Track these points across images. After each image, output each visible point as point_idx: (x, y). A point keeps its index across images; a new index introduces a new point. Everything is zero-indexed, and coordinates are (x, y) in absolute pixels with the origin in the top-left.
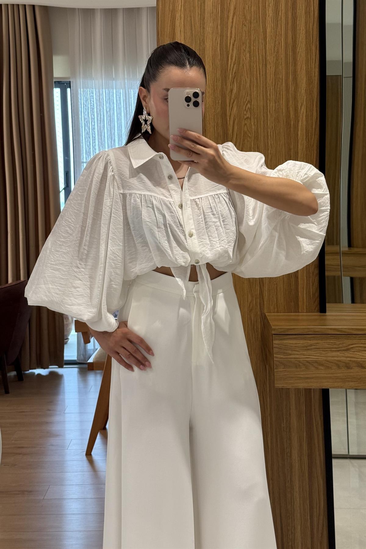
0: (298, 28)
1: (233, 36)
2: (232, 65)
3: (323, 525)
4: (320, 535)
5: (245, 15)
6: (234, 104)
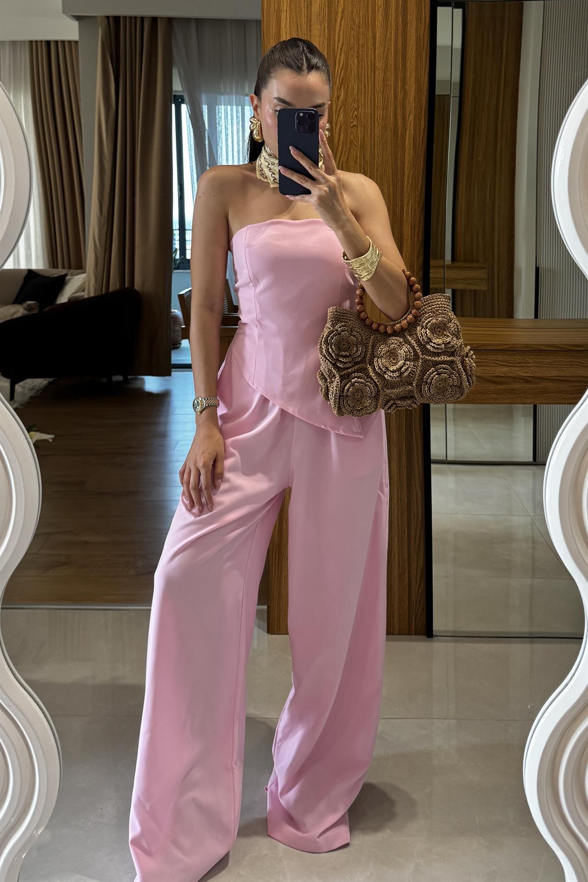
0: (408, 34)
1: (341, 41)
4: (417, 547)
5: (353, 19)
6: (341, 111)
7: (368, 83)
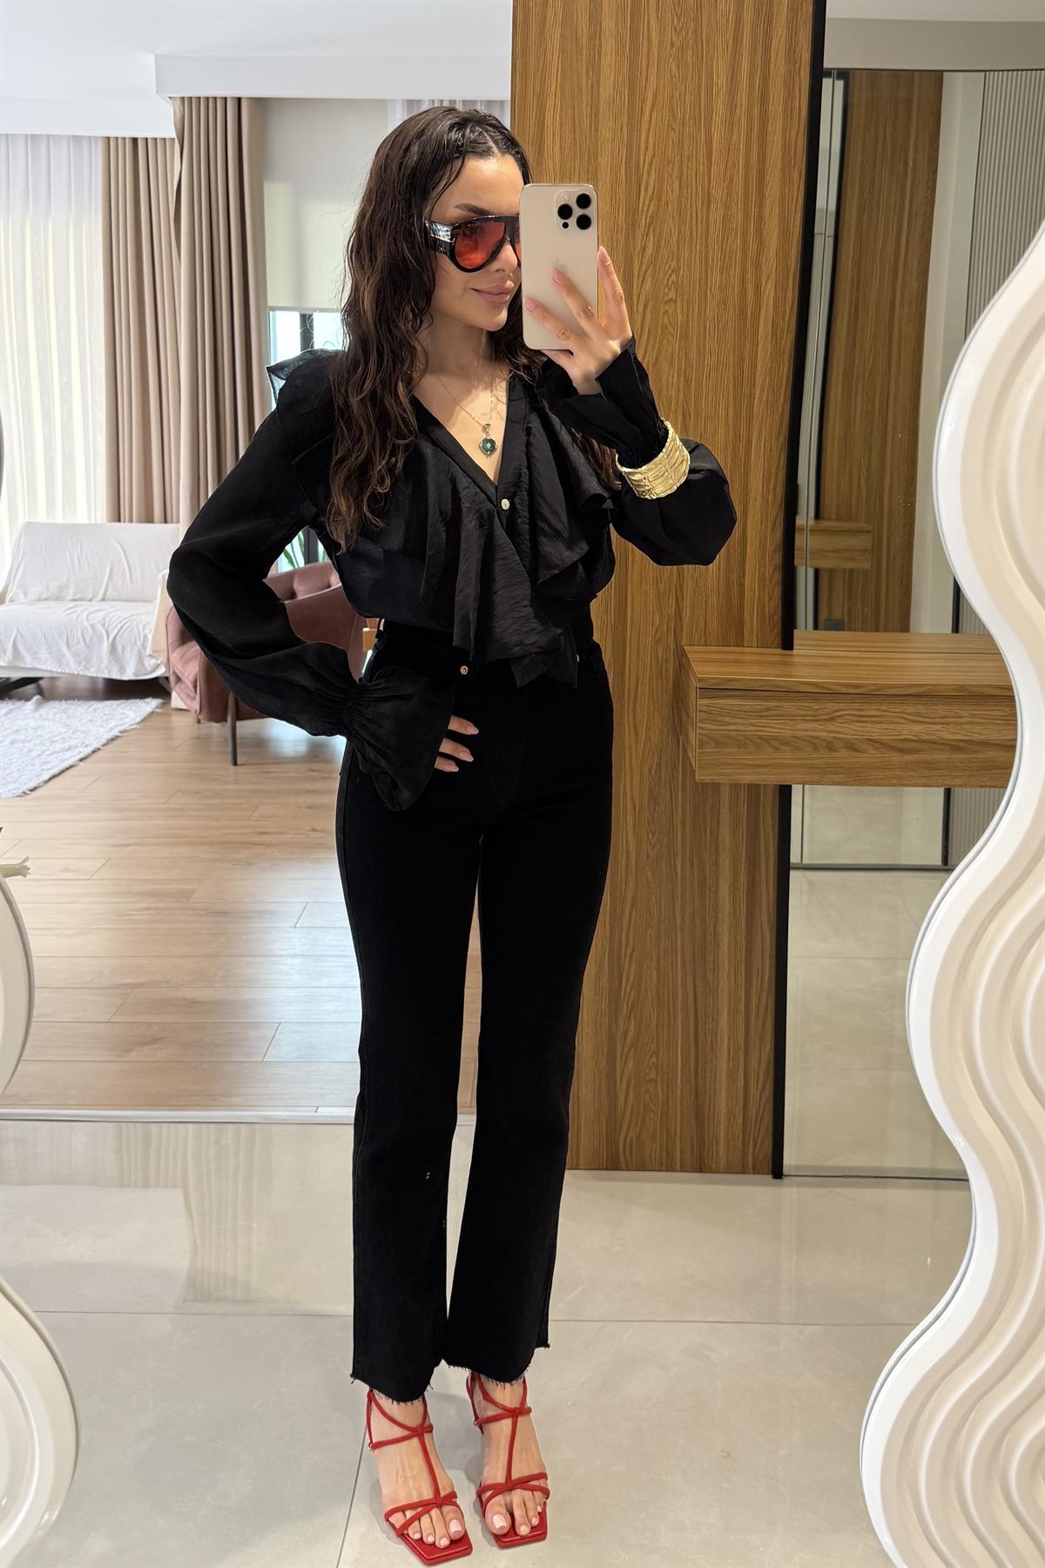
0: (769, 139)
1: (651, 148)
2: (647, 203)
3: (767, 1007)
5: (673, 110)
6: (646, 273)
7: (697, 224)
